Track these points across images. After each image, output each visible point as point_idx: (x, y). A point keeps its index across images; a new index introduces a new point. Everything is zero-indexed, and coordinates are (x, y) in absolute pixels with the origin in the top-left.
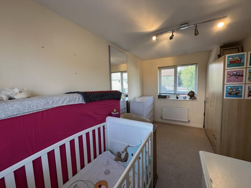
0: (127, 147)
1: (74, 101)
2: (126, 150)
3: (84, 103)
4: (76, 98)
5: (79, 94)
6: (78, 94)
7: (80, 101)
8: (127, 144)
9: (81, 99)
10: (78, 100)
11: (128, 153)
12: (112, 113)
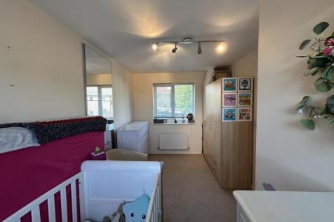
0: (122, 205)
1: (11, 145)
2: (120, 210)
3: (37, 145)
4: (16, 138)
5: (23, 129)
6: (20, 128)
7: (27, 142)
8: (121, 200)
9: (29, 138)
10: (21, 141)
11: (124, 215)
12: (93, 154)
